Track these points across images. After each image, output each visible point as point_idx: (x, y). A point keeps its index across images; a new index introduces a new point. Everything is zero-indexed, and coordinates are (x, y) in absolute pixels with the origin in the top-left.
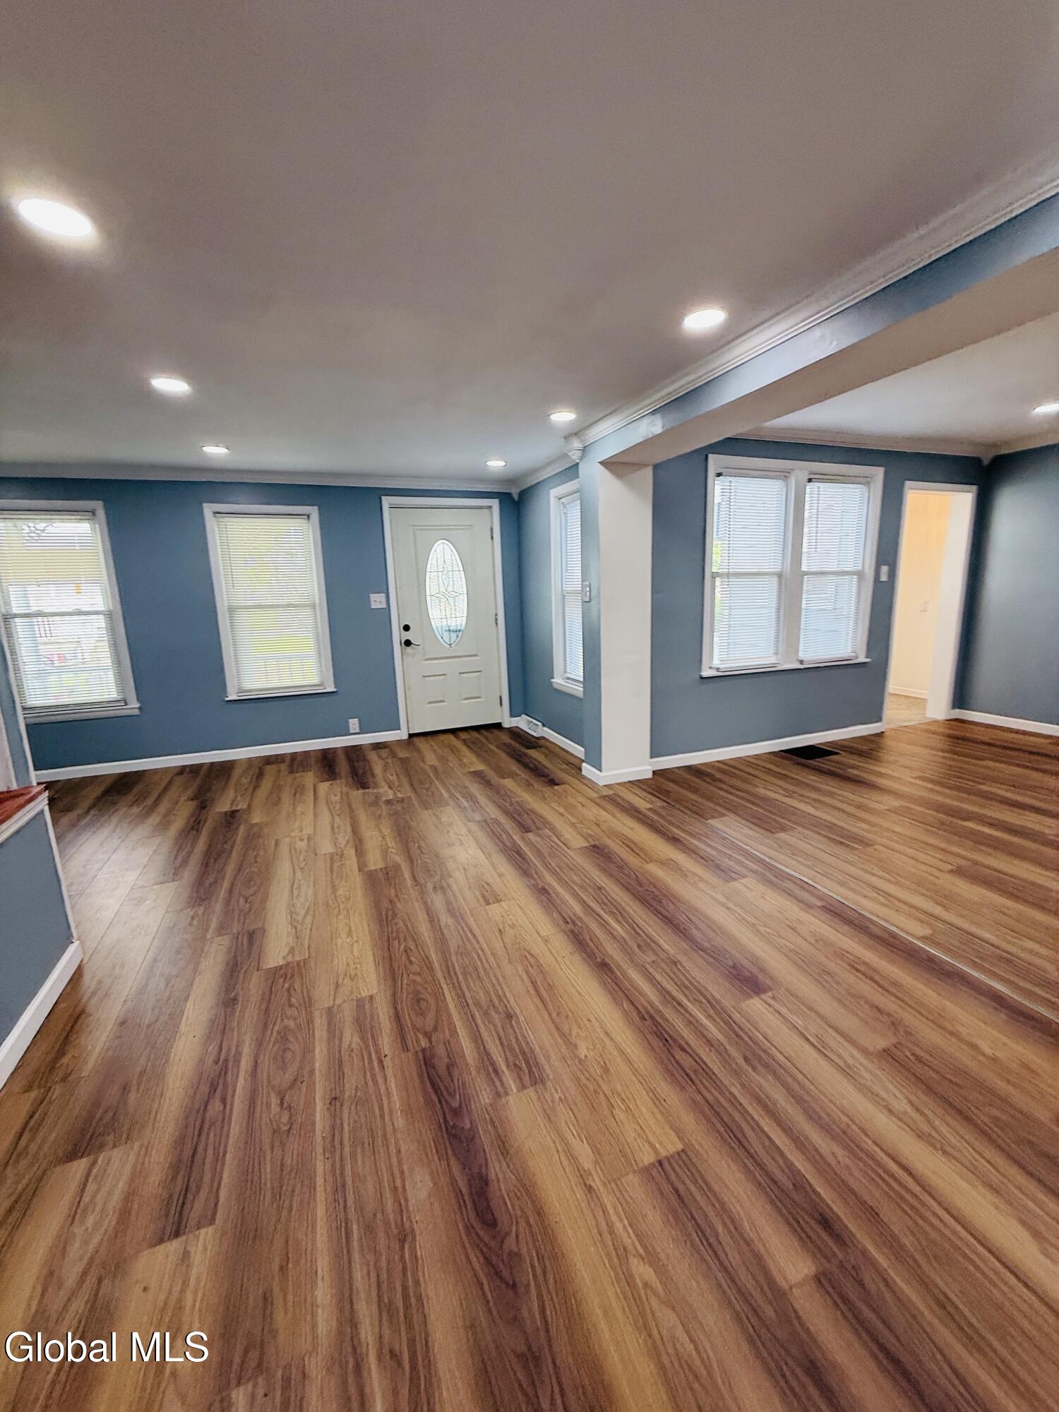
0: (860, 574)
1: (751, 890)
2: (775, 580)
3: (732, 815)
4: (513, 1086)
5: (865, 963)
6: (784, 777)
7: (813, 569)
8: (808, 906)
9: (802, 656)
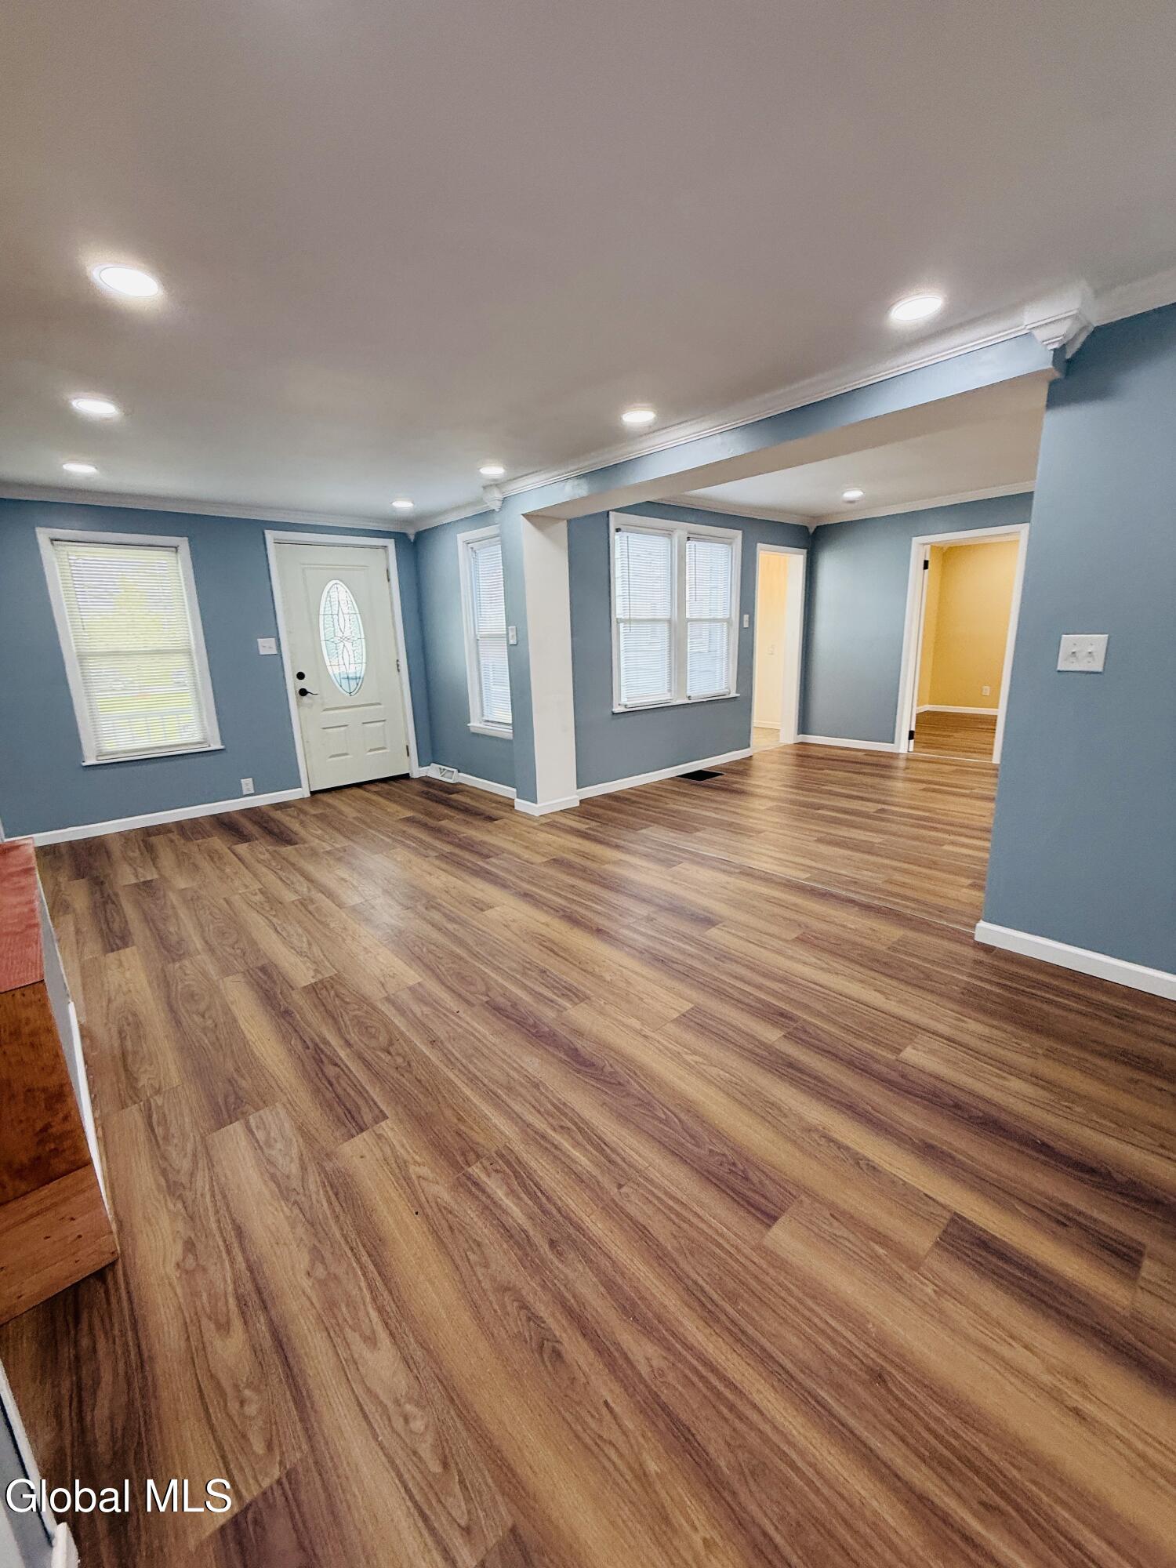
0: (728, 621)
1: (688, 870)
2: (666, 625)
3: (656, 825)
4: (568, 1005)
5: (775, 898)
6: (685, 795)
7: (695, 616)
8: (730, 873)
9: (689, 693)
